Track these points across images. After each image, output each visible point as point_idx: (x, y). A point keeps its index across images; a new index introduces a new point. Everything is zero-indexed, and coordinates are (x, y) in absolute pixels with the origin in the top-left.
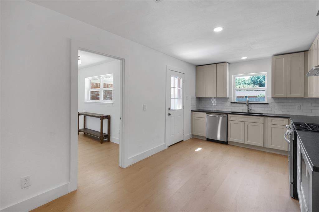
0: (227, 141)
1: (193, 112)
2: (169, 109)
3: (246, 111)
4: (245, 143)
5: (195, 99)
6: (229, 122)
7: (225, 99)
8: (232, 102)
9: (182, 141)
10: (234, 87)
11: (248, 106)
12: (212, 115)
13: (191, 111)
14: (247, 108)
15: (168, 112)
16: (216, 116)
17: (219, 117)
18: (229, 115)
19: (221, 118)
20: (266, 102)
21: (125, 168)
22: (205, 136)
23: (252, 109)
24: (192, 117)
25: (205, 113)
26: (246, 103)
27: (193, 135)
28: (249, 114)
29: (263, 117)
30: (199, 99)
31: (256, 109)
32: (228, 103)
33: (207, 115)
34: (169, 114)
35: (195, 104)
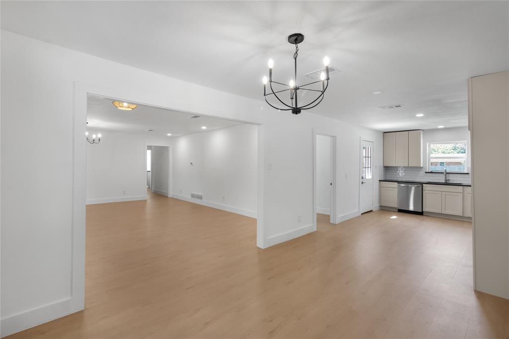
0: (422, 212)
1: (382, 182)
2: (362, 178)
3: (444, 182)
4: (443, 213)
5: (382, 168)
6: (424, 192)
7: (419, 168)
8: (427, 171)
9: (371, 211)
10: (429, 155)
11: (446, 175)
12: (403, 185)
13: (380, 181)
14: (444, 178)
15: (361, 180)
16: (408, 186)
17: (411, 187)
18: (423, 185)
19: (413, 188)
20: (466, 172)
21: (337, 223)
22: (396, 207)
23: (451, 179)
24: (380, 187)
25: (396, 183)
26: (443, 173)
27: (380, 206)
28: (447, 184)
29: (462, 187)
30: (387, 168)
31: (454, 179)
32: (422, 173)
33: (399, 185)
34: (362, 183)
35: (383, 174)
